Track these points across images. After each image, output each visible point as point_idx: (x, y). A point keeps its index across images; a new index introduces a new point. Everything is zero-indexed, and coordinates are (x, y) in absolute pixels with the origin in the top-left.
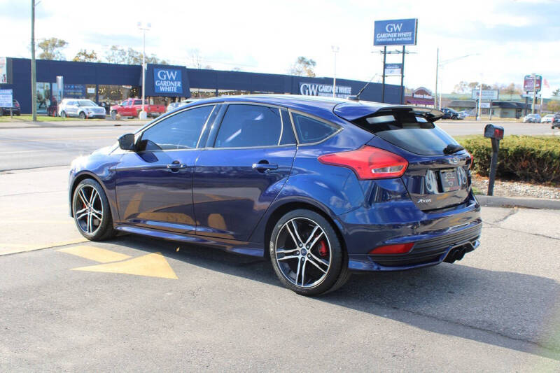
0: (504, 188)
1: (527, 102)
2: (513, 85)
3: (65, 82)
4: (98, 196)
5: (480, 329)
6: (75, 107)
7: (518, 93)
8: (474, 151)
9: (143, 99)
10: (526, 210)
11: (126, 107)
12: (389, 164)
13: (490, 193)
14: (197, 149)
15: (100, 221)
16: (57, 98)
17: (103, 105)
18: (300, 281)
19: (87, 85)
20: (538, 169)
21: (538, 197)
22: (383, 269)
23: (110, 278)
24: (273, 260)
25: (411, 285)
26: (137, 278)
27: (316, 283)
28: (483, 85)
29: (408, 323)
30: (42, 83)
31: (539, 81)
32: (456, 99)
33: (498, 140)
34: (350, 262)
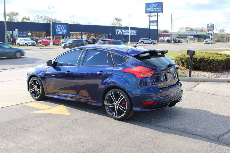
0: (196, 74)
1: (208, 35)
2: (203, 28)
3: (19, 31)
4: (39, 83)
5: (180, 131)
6: (23, 41)
7: (205, 31)
8: (184, 59)
9: (51, 37)
10: (204, 83)
11: (44, 41)
12: (147, 72)
13: (190, 76)
14: (76, 66)
15: (39, 93)
16: (16, 38)
17: (35, 40)
18: (116, 115)
19: (28, 32)
20: (209, 66)
21: (208, 77)
22: (146, 110)
23: (45, 115)
24: (106, 107)
25: (157, 115)
26: (56, 115)
27: (122, 116)
28: (190, 28)
29: (155, 130)
30: (9, 31)
31: (213, 27)
32: (179, 34)
33: (193, 56)
34: (134, 108)
